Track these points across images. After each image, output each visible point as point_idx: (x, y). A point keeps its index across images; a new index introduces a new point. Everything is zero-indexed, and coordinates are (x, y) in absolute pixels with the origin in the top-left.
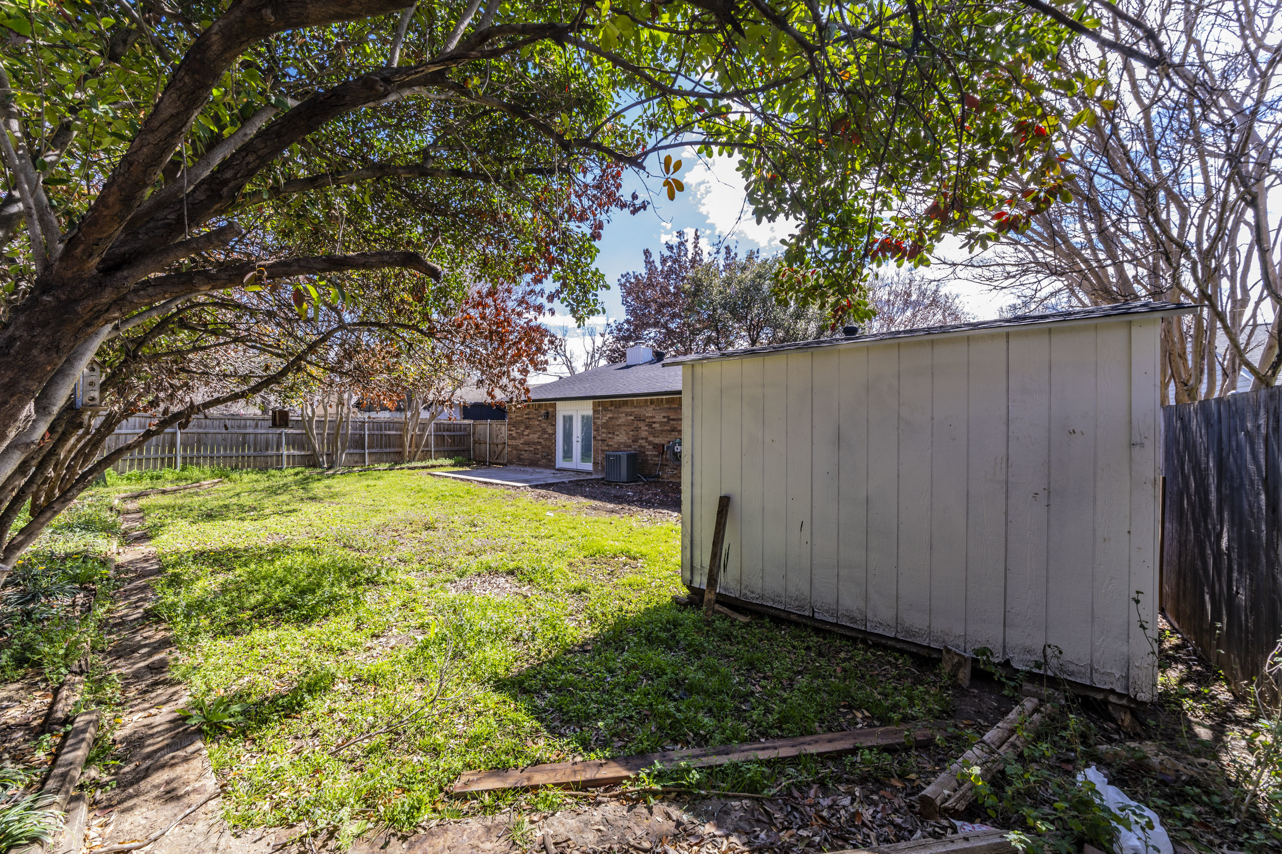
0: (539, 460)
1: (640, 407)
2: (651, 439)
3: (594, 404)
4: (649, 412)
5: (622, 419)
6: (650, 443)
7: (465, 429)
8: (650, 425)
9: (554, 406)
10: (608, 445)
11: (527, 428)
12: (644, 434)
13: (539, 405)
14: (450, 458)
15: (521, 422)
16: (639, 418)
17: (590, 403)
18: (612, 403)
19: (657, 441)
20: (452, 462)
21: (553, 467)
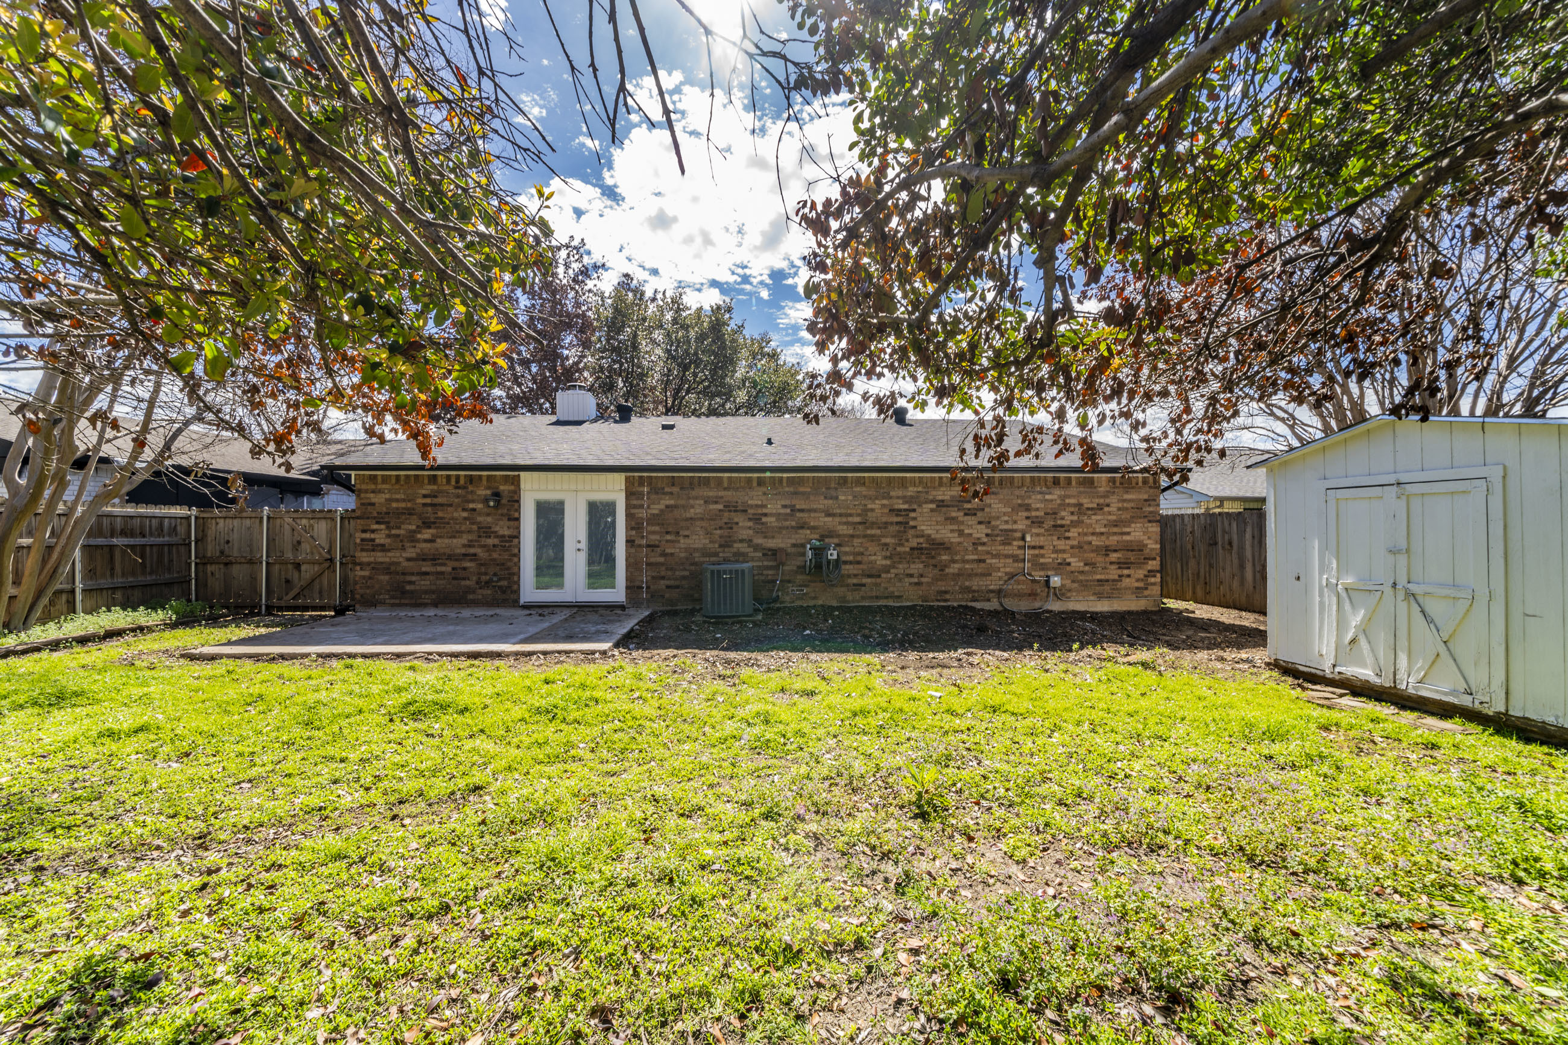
0: (469, 590)
1: (737, 489)
2: (759, 540)
3: (627, 478)
4: (754, 498)
5: (698, 509)
6: (757, 548)
7: (173, 530)
8: (757, 519)
9: (516, 481)
10: (664, 554)
11: (427, 525)
12: (745, 534)
13: (471, 479)
14: (153, 605)
15: (410, 512)
16: (731, 507)
17: (620, 479)
18: (673, 482)
19: (771, 544)
20: (170, 615)
21: (515, 603)
